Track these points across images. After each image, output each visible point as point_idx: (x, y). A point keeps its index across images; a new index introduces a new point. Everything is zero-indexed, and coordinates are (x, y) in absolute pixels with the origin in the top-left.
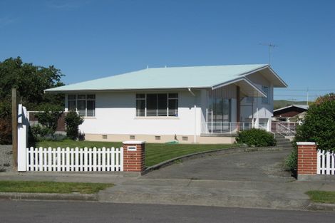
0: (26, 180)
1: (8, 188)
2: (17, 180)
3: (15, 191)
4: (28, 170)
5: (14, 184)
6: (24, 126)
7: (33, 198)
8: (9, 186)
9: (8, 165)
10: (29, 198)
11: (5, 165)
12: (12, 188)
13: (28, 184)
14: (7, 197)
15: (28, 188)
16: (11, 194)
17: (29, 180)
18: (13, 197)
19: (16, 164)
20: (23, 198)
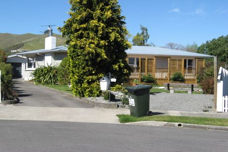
0: (220, 118)
1: (207, 122)
2: (214, 117)
3: (211, 124)
4: (223, 111)
5: (211, 120)
6: (222, 82)
7: (222, 129)
8: (208, 121)
9: (211, 107)
10: (220, 129)
11: (209, 107)
12: (210, 122)
13: (220, 120)
14: (205, 128)
15: (220, 123)
16: (208, 126)
17: (222, 118)
18: (209, 128)
19: (216, 107)
20: (215, 129)
